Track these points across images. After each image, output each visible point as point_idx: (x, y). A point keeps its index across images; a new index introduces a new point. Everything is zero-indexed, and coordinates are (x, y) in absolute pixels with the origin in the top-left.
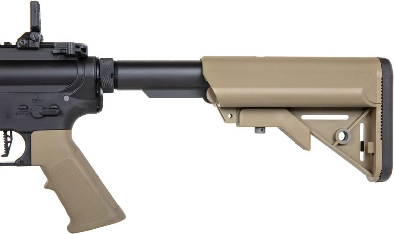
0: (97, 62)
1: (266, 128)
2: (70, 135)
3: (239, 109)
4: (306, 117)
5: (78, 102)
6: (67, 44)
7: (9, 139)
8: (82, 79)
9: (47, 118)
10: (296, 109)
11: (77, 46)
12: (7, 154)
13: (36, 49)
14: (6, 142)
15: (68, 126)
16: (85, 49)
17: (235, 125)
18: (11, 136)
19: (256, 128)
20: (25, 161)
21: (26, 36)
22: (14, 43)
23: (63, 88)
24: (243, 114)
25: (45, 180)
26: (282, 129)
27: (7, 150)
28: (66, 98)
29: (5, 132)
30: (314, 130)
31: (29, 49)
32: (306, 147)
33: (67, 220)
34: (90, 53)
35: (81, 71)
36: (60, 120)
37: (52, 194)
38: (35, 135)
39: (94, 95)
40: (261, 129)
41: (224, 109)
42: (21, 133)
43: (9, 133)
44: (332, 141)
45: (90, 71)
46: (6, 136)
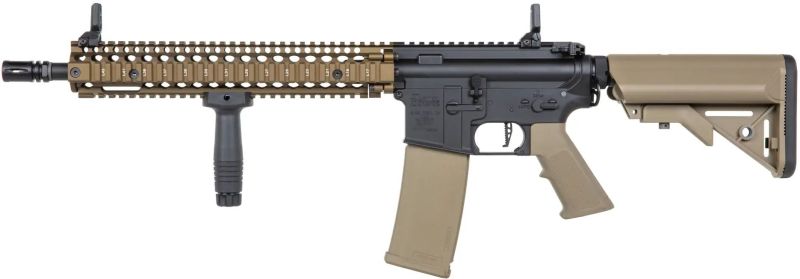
0: (593, 60)
1: (671, 124)
2: (564, 128)
3: (643, 105)
4: (709, 113)
5: (574, 97)
6: (570, 44)
7: (509, 131)
8: (580, 76)
9: (546, 112)
10: (699, 106)
11: (578, 46)
12: (506, 145)
13: (538, 48)
14: (507, 133)
15: (563, 120)
16: (583, 49)
17: (638, 120)
18: (511, 128)
19: (660, 124)
20: (524, 150)
21: (528, 37)
22: (515, 43)
23: (561, 84)
24: (647, 111)
25: (540, 169)
26: (684, 125)
27: (508, 141)
28: (564, 94)
29: (506, 124)
30: (718, 125)
31: (532, 48)
32: (708, 142)
33: (560, 207)
34: (587, 52)
35: (578, 69)
36: (558, 113)
37: (546, 183)
38: (535, 128)
39: (589, 92)
40: (665, 125)
41: (628, 105)
42: (522, 126)
43: (509, 125)
44: (735, 135)
45: (587, 69)
46: (506, 128)
